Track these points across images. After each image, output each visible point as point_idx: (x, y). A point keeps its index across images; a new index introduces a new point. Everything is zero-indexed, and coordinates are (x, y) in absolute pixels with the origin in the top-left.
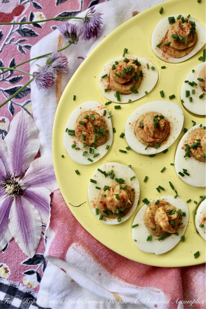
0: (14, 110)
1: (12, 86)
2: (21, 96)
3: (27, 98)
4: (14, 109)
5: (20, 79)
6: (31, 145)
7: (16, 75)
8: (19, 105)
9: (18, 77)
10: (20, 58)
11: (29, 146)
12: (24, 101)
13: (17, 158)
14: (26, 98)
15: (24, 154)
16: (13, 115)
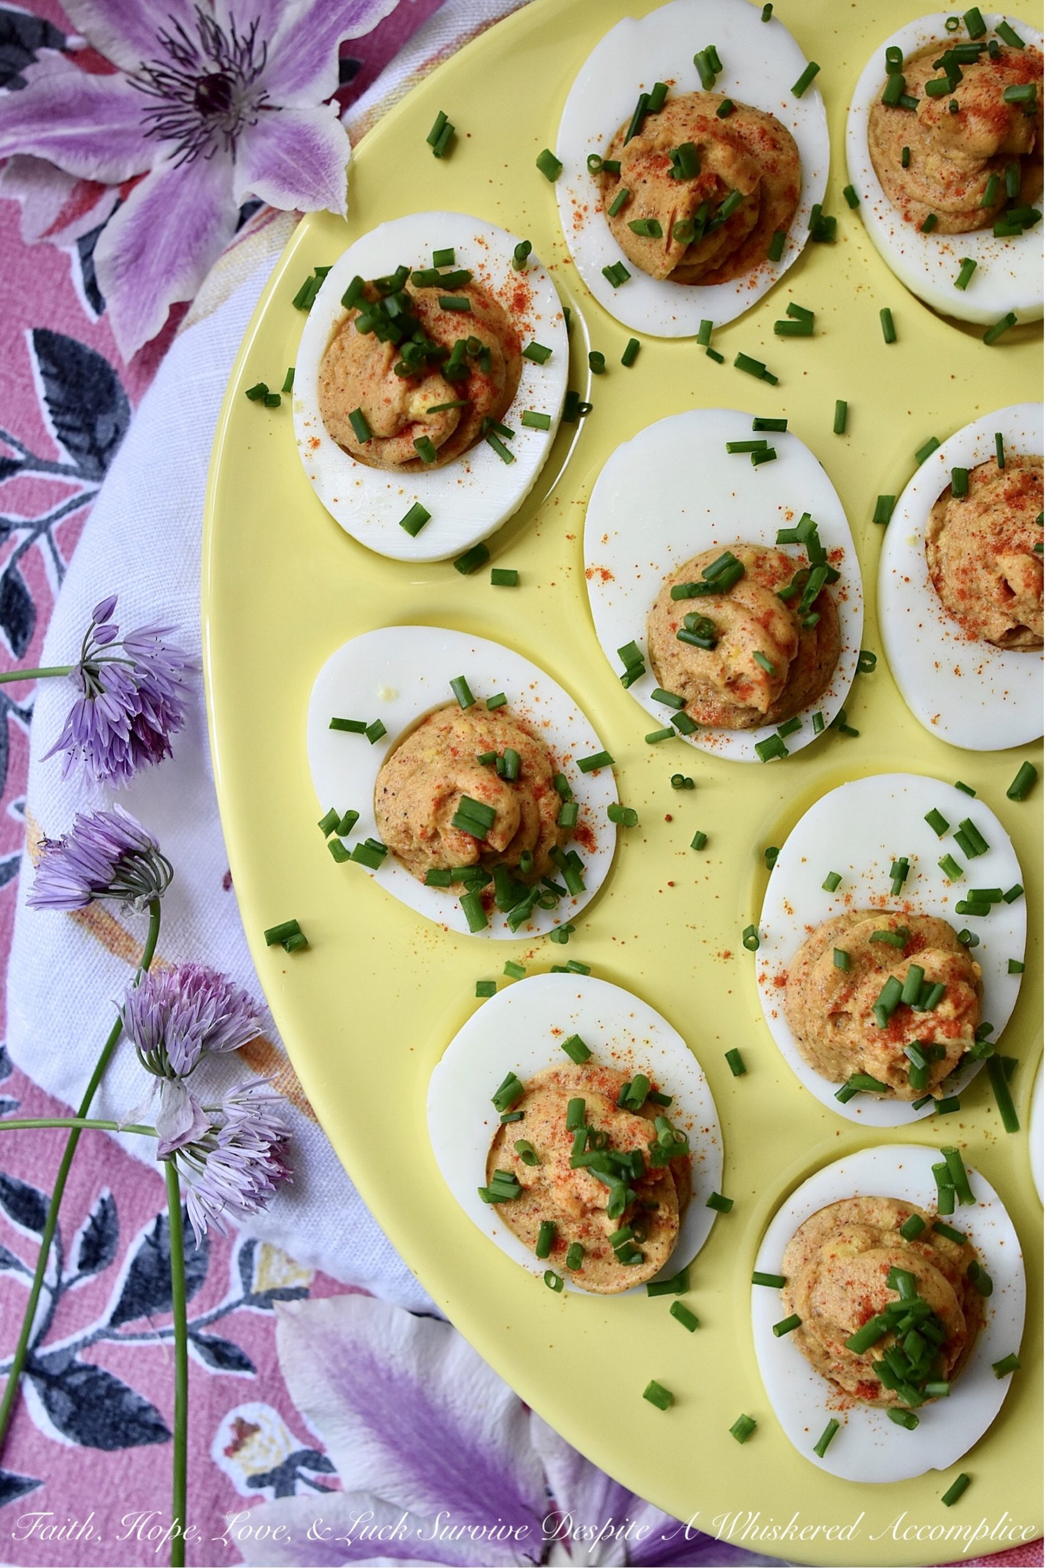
0: (234, 1347)
1: (116, 1274)
2: (196, 1268)
3: (223, 1248)
4: (226, 1345)
5: (111, 1213)
6: (461, 1385)
7: (80, 1222)
8: (229, 1308)
9: (93, 1219)
10: (16, 1143)
11: (458, 1403)
12: (227, 1273)
13: (467, 1492)
14: (221, 1257)
15: (475, 1451)
16: (254, 1370)
